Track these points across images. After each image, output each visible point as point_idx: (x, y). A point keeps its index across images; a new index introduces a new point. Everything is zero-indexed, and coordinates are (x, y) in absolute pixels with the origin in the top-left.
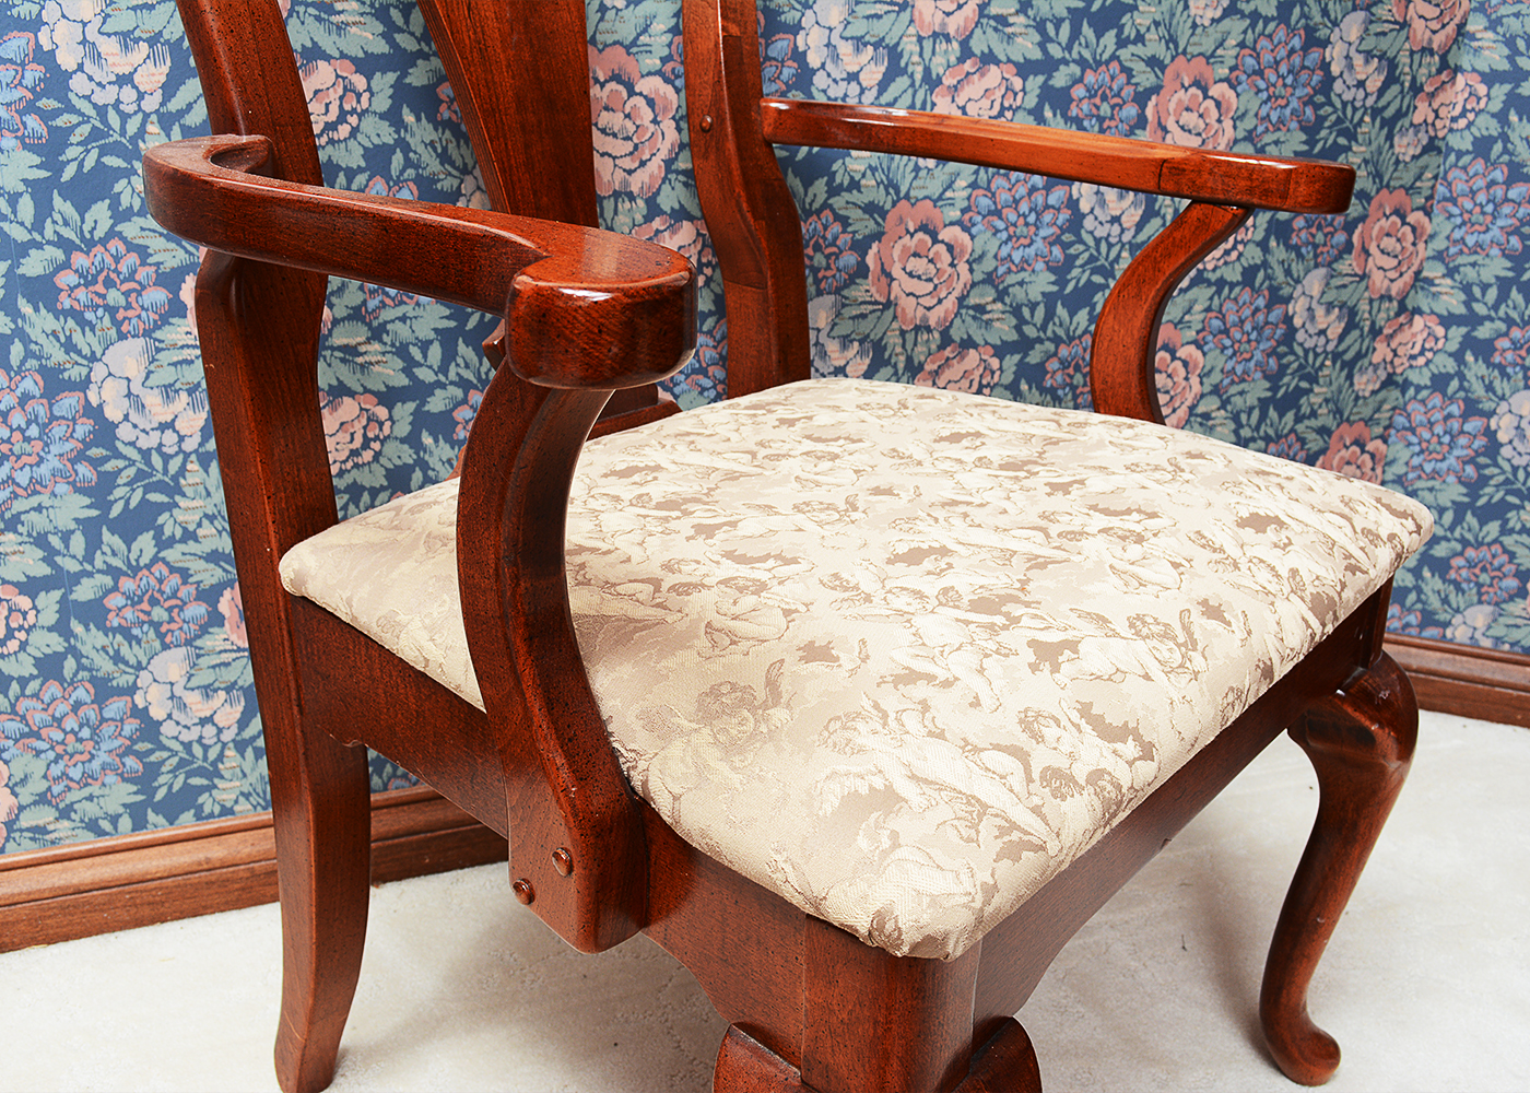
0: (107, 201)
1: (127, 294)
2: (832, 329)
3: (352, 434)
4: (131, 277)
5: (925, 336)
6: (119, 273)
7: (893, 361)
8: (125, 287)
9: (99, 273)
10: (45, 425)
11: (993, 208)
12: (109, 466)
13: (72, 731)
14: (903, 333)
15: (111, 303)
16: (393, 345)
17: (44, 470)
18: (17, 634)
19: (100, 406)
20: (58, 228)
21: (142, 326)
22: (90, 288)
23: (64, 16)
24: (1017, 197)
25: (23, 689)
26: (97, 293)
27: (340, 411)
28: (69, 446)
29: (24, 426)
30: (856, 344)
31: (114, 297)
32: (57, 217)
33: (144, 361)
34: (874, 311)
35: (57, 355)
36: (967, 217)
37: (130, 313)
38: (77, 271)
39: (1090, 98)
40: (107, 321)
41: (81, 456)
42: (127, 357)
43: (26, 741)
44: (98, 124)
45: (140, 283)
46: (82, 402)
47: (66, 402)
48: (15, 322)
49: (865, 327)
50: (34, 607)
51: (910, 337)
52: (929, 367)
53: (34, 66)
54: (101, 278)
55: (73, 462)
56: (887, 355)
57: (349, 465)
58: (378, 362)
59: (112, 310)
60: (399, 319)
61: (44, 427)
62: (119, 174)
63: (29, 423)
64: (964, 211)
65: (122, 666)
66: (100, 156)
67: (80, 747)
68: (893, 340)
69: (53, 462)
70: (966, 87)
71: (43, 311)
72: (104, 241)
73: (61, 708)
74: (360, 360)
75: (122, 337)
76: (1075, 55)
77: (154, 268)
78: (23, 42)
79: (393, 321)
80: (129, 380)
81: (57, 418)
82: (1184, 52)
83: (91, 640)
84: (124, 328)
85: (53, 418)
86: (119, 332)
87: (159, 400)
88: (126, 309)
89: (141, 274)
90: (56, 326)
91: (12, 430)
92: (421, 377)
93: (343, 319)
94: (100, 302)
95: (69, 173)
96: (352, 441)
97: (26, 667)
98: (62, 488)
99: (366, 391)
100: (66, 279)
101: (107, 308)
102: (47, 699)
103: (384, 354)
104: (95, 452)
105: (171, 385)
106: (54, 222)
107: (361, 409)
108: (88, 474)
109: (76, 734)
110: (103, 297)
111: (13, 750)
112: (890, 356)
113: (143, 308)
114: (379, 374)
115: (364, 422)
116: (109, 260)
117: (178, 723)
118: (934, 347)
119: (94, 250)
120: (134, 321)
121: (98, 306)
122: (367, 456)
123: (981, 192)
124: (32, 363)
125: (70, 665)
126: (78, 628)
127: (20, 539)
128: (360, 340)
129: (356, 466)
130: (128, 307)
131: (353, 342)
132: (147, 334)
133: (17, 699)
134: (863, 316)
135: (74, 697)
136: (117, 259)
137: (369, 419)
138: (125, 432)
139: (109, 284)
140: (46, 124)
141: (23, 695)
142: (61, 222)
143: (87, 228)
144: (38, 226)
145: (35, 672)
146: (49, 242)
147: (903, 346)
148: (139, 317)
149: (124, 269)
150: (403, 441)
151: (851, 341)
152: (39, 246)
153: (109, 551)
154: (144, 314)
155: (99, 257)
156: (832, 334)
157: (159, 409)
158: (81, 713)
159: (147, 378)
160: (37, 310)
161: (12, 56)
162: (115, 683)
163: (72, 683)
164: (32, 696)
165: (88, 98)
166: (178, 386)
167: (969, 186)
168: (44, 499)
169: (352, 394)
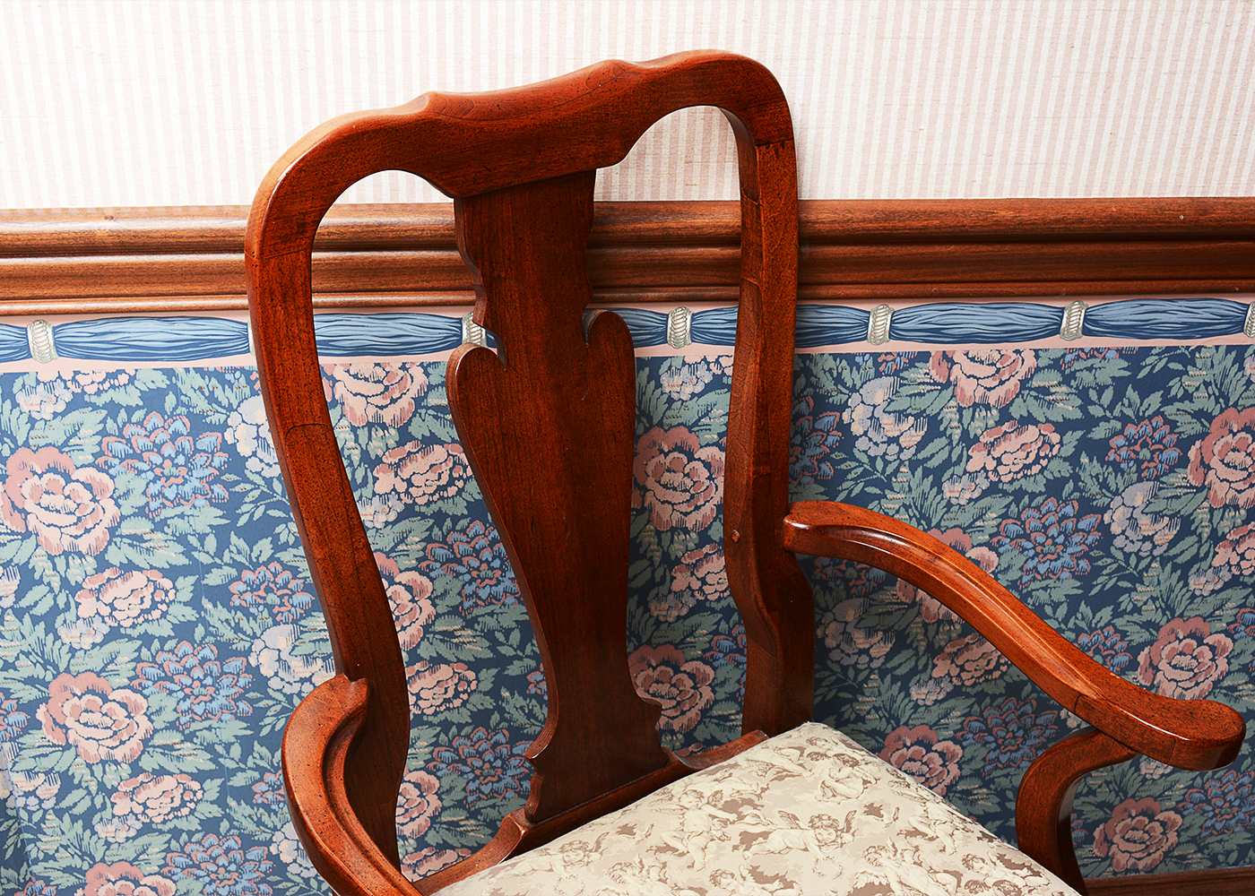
0: (270, 539)
1: (281, 597)
2: (859, 622)
3: (446, 689)
4: (285, 585)
5: (947, 628)
6: (276, 584)
7: (914, 646)
8: (280, 593)
9: (261, 584)
10: (218, 678)
11: (1022, 532)
12: (261, 704)
13: (223, 865)
14: (925, 625)
15: (270, 602)
16: (482, 631)
17: (215, 705)
18: (188, 804)
19: (258, 667)
20: (233, 555)
21: (291, 617)
22: (255, 593)
23: (243, 421)
24: (1047, 523)
25: (190, 838)
26: (259, 596)
27: (438, 673)
28: (233, 691)
29: (202, 677)
30: (880, 634)
31: (272, 599)
32: (232, 548)
33: (291, 639)
34: (899, 609)
35: (229, 634)
36: (995, 540)
37: (283, 609)
38: (245, 582)
39: (1128, 446)
40: (266, 614)
41: (241, 697)
42: (280, 637)
43: (190, 870)
44: (266, 490)
45: (291, 590)
46: (245, 663)
47: (233, 664)
48: (199, 613)
49: (889, 621)
50: (202, 789)
51: (932, 629)
52: (947, 650)
53: (221, 454)
54: (263, 587)
55: (236, 701)
56: (909, 641)
57: (442, 708)
58: (469, 642)
59: (270, 607)
60: (488, 614)
61: (216, 679)
62: (279, 521)
63: (205, 676)
64: (991, 536)
65: (263, 828)
66: (266, 510)
67: (228, 876)
68: (916, 629)
69: (221, 700)
70: (1003, 443)
71: (220, 607)
72: (266, 564)
73: (216, 851)
74: (456, 640)
75: (276, 623)
76: (1117, 413)
77: (302, 581)
78: (213, 439)
79: (483, 616)
80: (279, 651)
81: (226, 673)
82: (1235, 405)
83: (241, 811)
84: (278, 618)
85: (223, 673)
86: (274, 620)
87: (301, 663)
88: (280, 606)
89: (292, 585)
90: (229, 616)
91: (193, 680)
92: (503, 652)
93: (444, 614)
94: (262, 601)
95: (243, 521)
96: (446, 693)
97: (194, 824)
98: (227, 716)
99: (459, 660)
100: (238, 587)
101: (266, 605)
102: (206, 845)
103: (474, 637)
104: (252, 695)
105: (310, 655)
106: (230, 551)
107: (454, 672)
108: (246, 709)
109: (226, 868)
110: (264, 598)
111: (181, 875)
112: (912, 642)
113: (292, 605)
114: (470, 650)
115: (456, 681)
116: (269, 575)
117: (301, 866)
118: (954, 635)
119: (259, 569)
120: (285, 614)
121: (260, 604)
122: (457, 703)
123: (1011, 521)
124: (210, 639)
125: (225, 825)
126: (232, 803)
127: (195, 747)
128: (455, 627)
129: (448, 709)
130: (282, 604)
131: (450, 629)
132: (295, 622)
133: (186, 844)
134: (889, 613)
135: (226, 845)
136: (275, 575)
137: (460, 679)
138: (275, 683)
139: (268, 590)
140: (228, 490)
141: (190, 841)
142: (235, 551)
143: (254, 555)
144: (219, 553)
145: (200, 828)
146: (226, 564)
147: (925, 635)
148: (289, 611)
149: (280, 580)
150: (485, 694)
151: (877, 631)
152: (220, 567)
153: (258, 757)
154: (293, 609)
155: (262, 574)
156: (859, 626)
157: (301, 669)
158: (230, 855)
159: (293, 650)
160: (215, 606)
161: (205, 448)
162: (256, 838)
163: (225, 836)
164: (196, 843)
165: (259, 473)
166: (315, 655)
167: (999, 517)
168: (214, 723)
169: (448, 662)
